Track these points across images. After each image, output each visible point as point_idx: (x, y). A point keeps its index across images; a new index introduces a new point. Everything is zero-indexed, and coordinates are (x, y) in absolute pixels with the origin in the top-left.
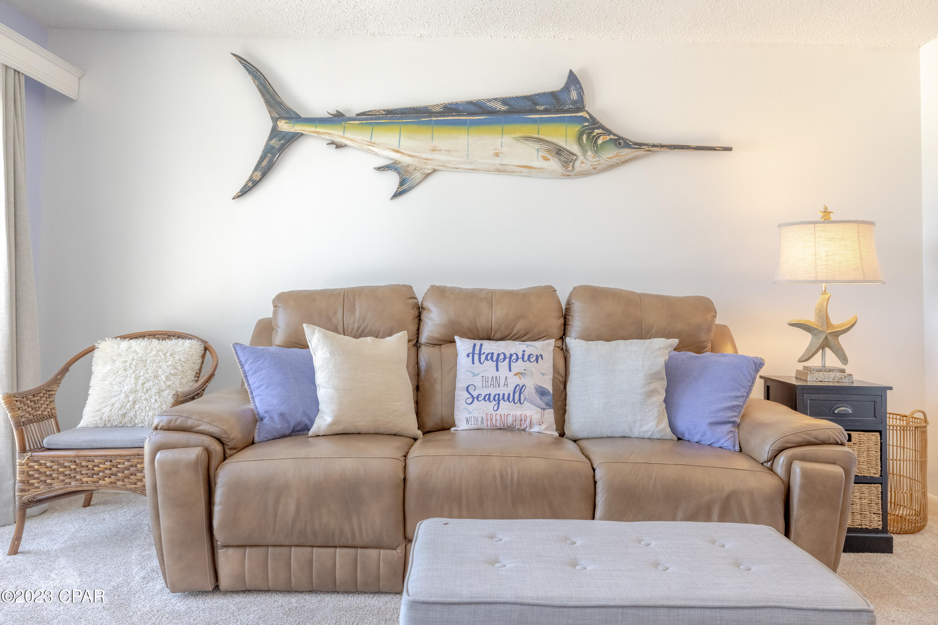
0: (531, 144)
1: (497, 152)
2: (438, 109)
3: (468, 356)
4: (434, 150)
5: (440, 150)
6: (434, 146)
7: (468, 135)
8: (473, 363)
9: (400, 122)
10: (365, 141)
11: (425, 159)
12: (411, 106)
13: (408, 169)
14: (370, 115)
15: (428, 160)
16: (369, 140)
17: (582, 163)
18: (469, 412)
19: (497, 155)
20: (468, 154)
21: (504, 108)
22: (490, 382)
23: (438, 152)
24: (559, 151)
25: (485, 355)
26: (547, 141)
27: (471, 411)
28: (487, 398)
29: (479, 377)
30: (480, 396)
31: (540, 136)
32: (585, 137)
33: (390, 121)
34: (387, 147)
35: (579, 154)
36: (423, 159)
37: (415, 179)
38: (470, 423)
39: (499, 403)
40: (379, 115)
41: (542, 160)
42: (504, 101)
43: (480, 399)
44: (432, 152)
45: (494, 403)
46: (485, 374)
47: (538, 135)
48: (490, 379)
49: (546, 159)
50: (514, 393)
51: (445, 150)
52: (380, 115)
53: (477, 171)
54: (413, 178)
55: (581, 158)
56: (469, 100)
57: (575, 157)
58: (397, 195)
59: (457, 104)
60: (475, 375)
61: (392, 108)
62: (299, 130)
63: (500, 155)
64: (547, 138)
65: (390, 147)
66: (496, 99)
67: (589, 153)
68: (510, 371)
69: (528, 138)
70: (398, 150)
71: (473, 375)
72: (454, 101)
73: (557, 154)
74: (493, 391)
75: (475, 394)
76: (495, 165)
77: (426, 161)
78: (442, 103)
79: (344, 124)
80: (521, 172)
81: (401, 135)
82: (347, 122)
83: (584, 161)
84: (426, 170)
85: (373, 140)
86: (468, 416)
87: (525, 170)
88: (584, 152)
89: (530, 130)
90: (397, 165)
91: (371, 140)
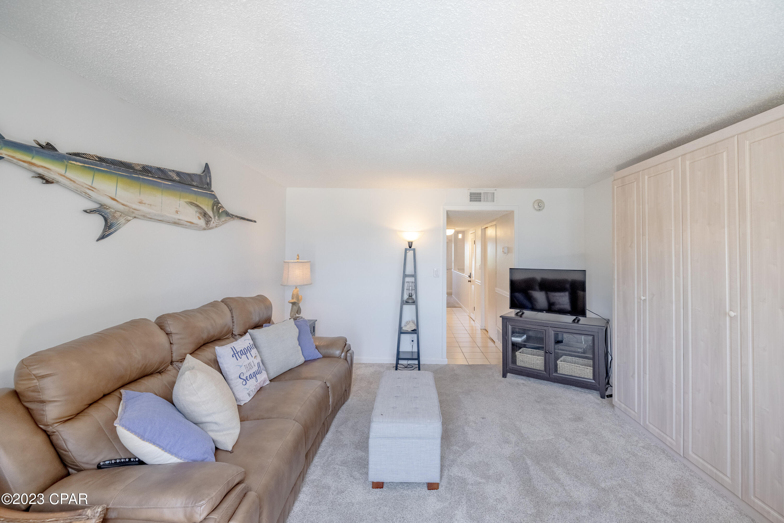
0: (194, 207)
1: (177, 210)
2: (138, 168)
3: (233, 357)
4: (141, 203)
5: (145, 204)
6: (141, 200)
7: (162, 195)
8: (238, 360)
9: (117, 173)
10: (87, 184)
11: (134, 209)
12: (120, 160)
13: (115, 215)
14: (85, 158)
15: (136, 210)
16: (90, 184)
17: (213, 223)
18: (247, 389)
19: (177, 212)
20: (161, 209)
21: (177, 179)
22: (248, 367)
23: (143, 205)
24: (205, 214)
25: (239, 352)
26: (200, 207)
27: (248, 388)
28: (251, 377)
29: (243, 366)
30: (247, 378)
31: (198, 203)
32: (215, 207)
33: (109, 170)
34: (106, 194)
35: (213, 217)
36: (133, 209)
37: (120, 225)
38: (251, 395)
39: (256, 377)
40: (92, 160)
41: (197, 218)
42: (178, 174)
43: (248, 379)
44: (140, 204)
45: (254, 378)
46: (245, 364)
47: (197, 202)
48: (248, 366)
49: (200, 219)
50: (259, 368)
51: (148, 204)
52: (95, 160)
53: (162, 222)
54: (119, 224)
55: (213, 220)
56: (158, 166)
57: (211, 219)
58: (103, 237)
59: (151, 167)
60: (241, 366)
61: (104, 157)
62: (6, 155)
63: (178, 213)
64: (200, 205)
65: (108, 194)
66: (173, 171)
67: (216, 217)
68: (252, 357)
69: (192, 203)
70: (115, 198)
71: (240, 367)
72: (150, 164)
73: (204, 216)
74: (251, 372)
75: (244, 378)
76: (175, 219)
77: (135, 211)
78: (141, 163)
79: (66, 163)
80: (186, 225)
81: (118, 185)
82: (69, 161)
83: (214, 222)
84: (128, 217)
85: (93, 185)
86: (248, 392)
87: (189, 224)
88: (215, 217)
89: (192, 198)
90: (107, 211)
91: (92, 184)
